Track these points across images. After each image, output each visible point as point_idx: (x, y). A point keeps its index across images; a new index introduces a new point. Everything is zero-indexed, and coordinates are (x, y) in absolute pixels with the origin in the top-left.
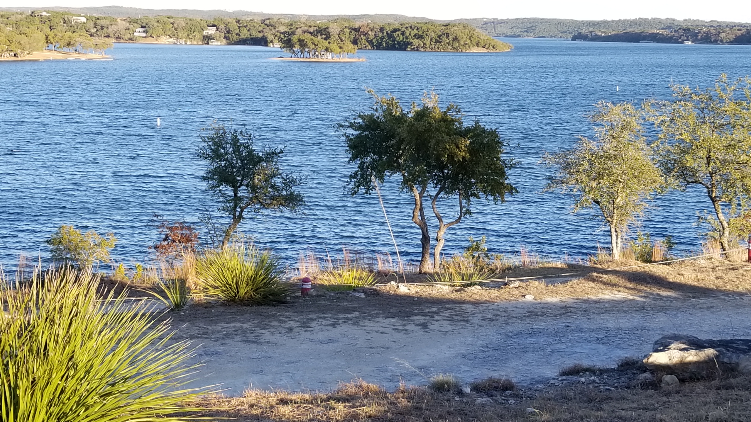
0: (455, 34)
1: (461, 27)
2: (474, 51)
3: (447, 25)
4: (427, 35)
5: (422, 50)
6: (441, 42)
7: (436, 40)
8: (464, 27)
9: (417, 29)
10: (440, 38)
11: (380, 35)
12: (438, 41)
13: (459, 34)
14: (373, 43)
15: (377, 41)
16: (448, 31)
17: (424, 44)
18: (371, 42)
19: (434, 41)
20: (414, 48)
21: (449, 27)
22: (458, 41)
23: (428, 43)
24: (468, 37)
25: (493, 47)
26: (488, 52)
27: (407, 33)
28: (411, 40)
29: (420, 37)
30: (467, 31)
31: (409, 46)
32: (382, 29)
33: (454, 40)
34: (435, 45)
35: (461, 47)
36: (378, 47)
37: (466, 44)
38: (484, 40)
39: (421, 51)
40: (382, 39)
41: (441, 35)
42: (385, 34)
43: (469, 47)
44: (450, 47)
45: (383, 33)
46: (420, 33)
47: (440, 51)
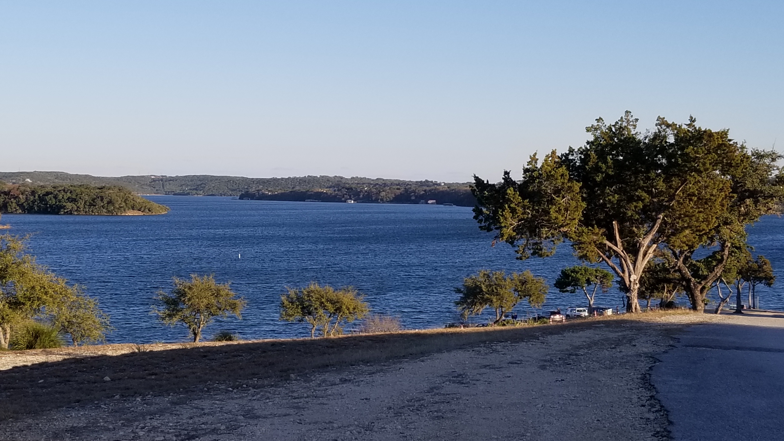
0: (109, 198)
1: (116, 190)
2: (130, 214)
3: (102, 188)
4: (80, 198)
5: (76, 213)
6: (95, 206)
7: (90, 203)
8: (120, 190)
9: (71, 192)
10: (94, 202)
11: (32, 198)
12: (92, 204)
13: (114, 197)
14: (24, 207)
15: (29, 204)
16: (103, 194)
17: (78, 207)
18: (21, 206)
19: (88, 204)
20: (67, 212)
21: (104, 190)
22: (113, 204)
23: (82, 206)
24: (123, 200)
25: (149, 210)
26: (144, 215)
27: (60, 197)
28: (64, 204)
29: (74, 201)
30: (122, 194)
31: (62, 210)
32: (33, 193)
33: (108, 203)
34: (89, 208)
35: (116, 210)
36: (29, 210)
37: (121, 207)
38: (139, 203)
39: (74, 214)
40: (33, 202)
41: (95, 199)
42: (37, 197)
43: (124, 210)
44: (104, 210)
45: (35, 197)
46: (74, 197)
47: (95, 215)
